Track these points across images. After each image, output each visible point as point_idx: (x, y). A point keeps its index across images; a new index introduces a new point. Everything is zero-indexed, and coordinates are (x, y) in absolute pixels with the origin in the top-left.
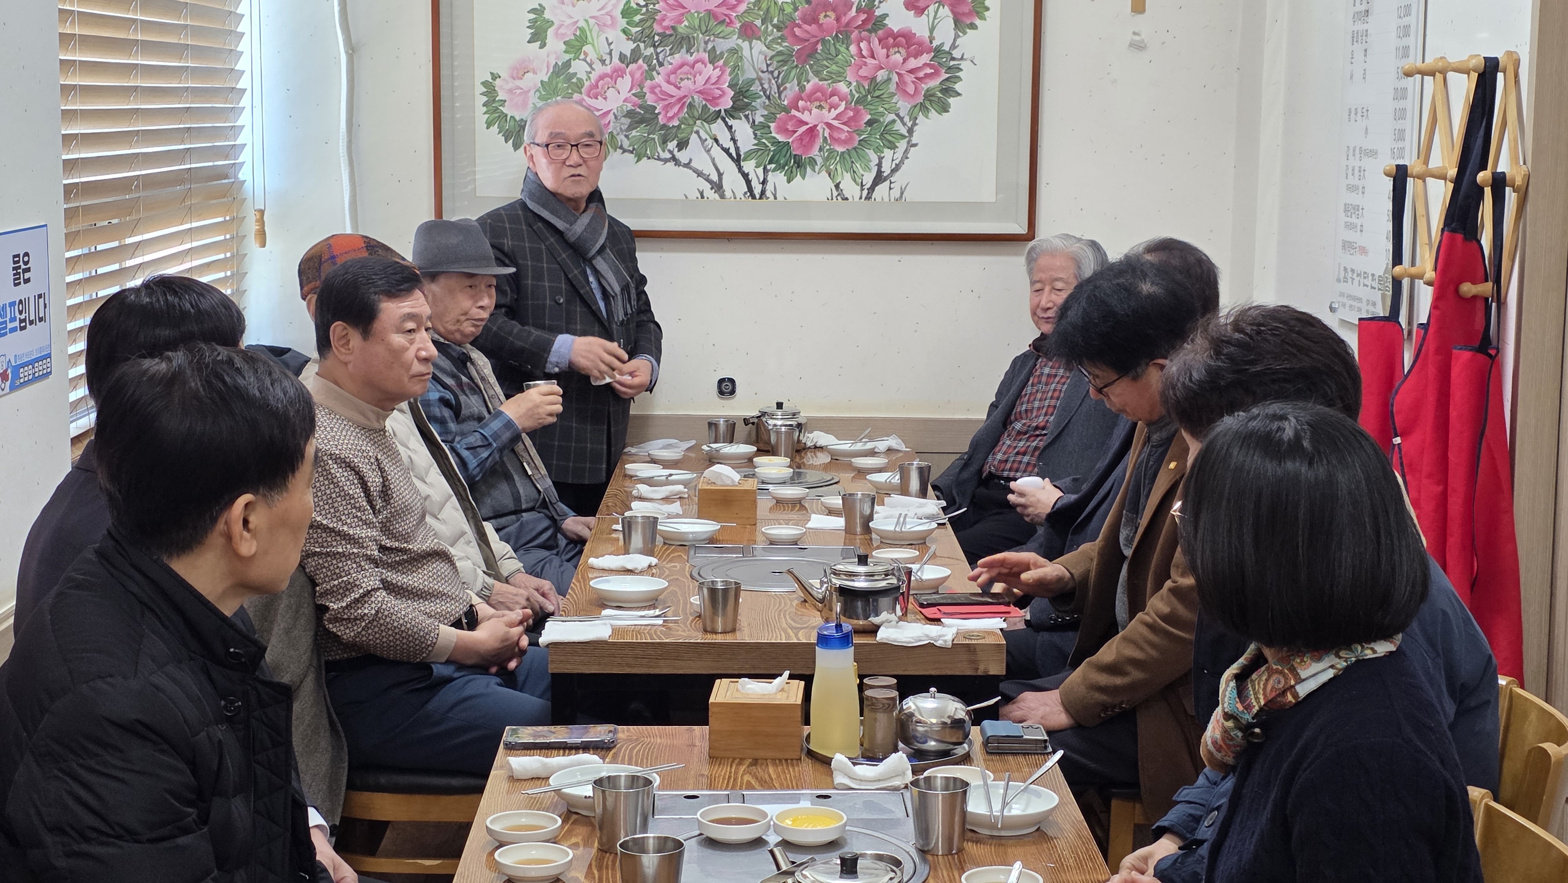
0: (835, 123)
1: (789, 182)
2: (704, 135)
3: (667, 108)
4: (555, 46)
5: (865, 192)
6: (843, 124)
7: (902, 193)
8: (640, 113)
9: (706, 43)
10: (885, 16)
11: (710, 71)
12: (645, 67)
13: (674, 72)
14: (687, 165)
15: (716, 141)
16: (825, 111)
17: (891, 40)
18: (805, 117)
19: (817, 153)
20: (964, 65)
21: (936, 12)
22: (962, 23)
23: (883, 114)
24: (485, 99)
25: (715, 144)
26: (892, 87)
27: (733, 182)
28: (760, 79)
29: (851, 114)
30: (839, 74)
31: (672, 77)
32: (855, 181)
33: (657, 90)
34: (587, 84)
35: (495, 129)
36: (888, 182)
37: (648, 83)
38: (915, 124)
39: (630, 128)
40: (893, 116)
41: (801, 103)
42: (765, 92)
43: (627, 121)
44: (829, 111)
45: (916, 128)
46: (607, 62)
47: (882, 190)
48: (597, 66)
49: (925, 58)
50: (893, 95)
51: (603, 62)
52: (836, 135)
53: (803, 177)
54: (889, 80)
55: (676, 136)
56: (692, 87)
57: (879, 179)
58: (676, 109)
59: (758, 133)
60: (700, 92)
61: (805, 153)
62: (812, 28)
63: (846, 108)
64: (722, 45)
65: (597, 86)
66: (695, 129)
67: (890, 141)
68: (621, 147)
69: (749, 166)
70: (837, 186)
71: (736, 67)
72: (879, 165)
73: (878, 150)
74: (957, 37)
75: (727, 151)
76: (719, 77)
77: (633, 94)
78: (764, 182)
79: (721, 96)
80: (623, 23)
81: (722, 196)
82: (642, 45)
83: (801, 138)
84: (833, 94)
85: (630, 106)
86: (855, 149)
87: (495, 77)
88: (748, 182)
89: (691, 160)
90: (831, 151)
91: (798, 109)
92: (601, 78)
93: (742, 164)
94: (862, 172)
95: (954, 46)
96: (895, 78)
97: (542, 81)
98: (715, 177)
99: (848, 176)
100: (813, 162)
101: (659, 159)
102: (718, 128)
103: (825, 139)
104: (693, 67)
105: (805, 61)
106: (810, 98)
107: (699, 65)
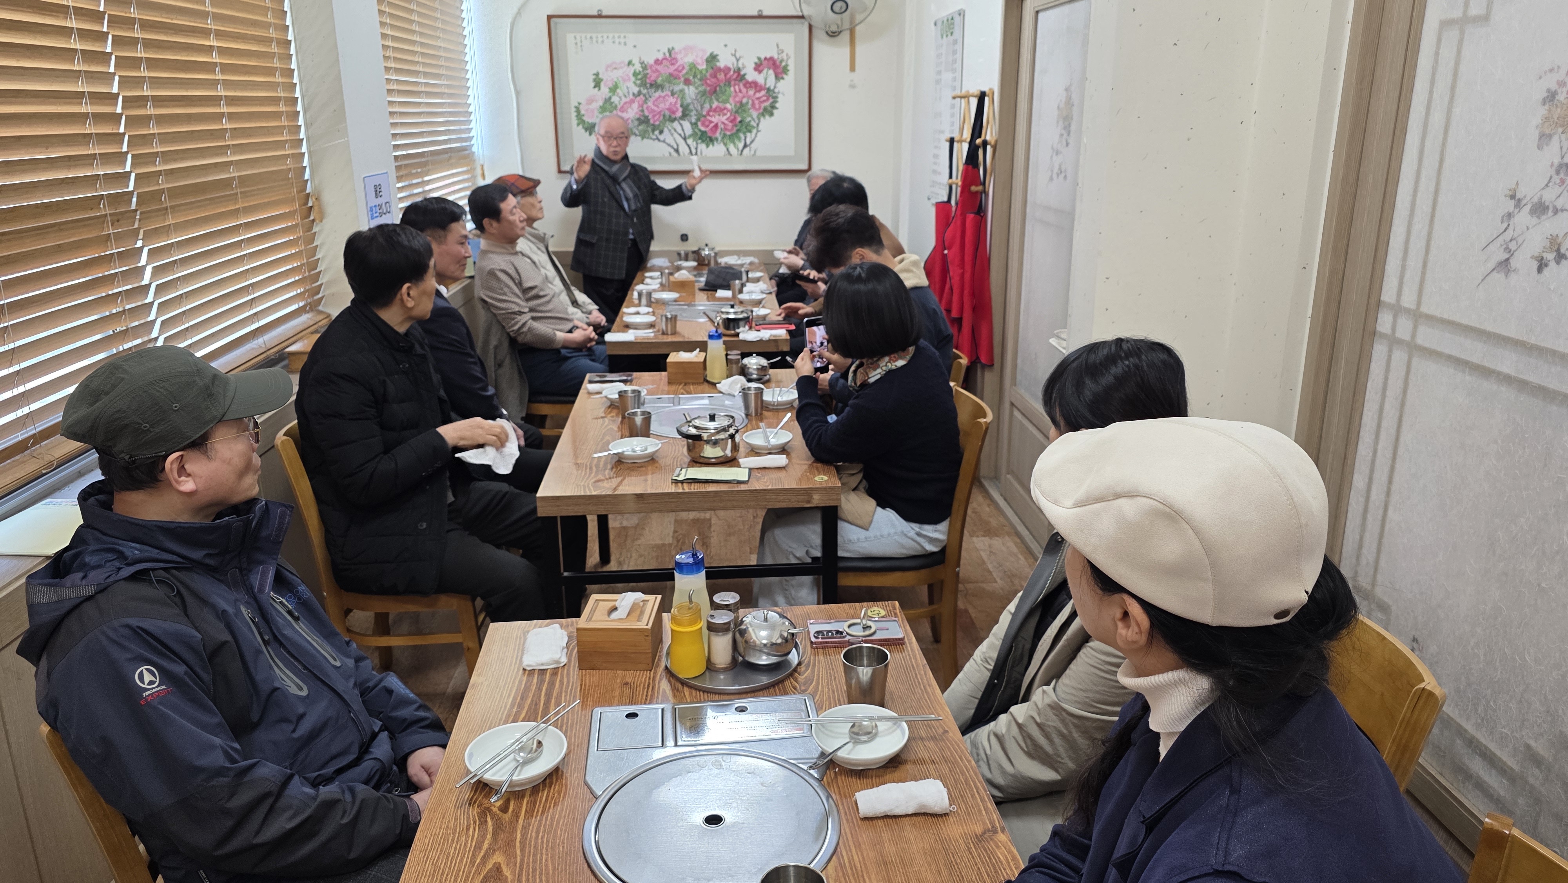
0: (726, 122)
1: (707, 147)
2: (670, 128)
4: (605, 90)
5: (740, 152)
6: (729, 122)
7: (755, 152)
8: (642, 119)
9: (669, 87)
10: (745, 74)
11: (672, 100)
12: (644, 98)
13: (656, 100)
14: (664, 141)
15: (676, 130)
16: (721, 117)
17: (748, 85)
18: (713, 119)
19: (718, 135)
20: (780, 96)
21: (767, 72)
22: (778, 77)
23: (746, 118)
24: (576, 113)
25: (675, 132)
26: (749, 106)
27: (684, 149)
28: (693, 103)
29: (732, 118)
30: (727, 100)
31: (656, 103)
32: (735, 146)
33: (649, 109)
35: (581, 126)
36: (749, 147)
37: (645, 105)
38: (759, 122)
39: (639, 125)
40: (750, 119)
41: (711, 113)
42: (695, 108)
43: (637, 122)
44: (723, 117)
45: (760, 124)
46: (627, 96)
47: (746, 150)
48: (623, 98)
49: (763, 93)
50: (749, 109)
51: (625, 96)
52: (726, 127)
53: (713, 145)
54: (747, 103)
55: (658, 129)
56: (664, 107)
57: (745, 146)
58: (657, 117)
59: (693, 126)
60: (668, 109)
61: (714, 135)
62: (714, 80)
63: (730, 115)
64: (677, 88)
65: (623, 107)
66: (666, 125)
67: (749, 130)
69: (690, 141)
70: (728, 150)
71: (683, 98)
72: (745, 140)
73: (745, 134)
74: (776, 83)
75: (680, 135)
76: (676, 102)
77: (639, 111)
78: (696, 148)
79: (676, 111)
80: (633, 79)
81: (679, 155)
82: (642, 89)
83: (711, 129)
84: (724, 109)
85: (638, 116)
86: (734, 133)
87: (579, 104)
88: (690, 148)
89: (665, 139)
90: (724, 134)
91: (710, 116)
92: (625, 103)
93: (687, 140)
94: (738, 143)
95: (775, 87)
96: (751, 102)
97: (600, 106)
98: (675, 147)
99: (732, 145)
100: (717, 139)
101: (651, 139)
102: (676, 124)
103: (722, 129)
104: (664, 98)
105: (712, 95)
106: (715, 110)
107: (667, 98)
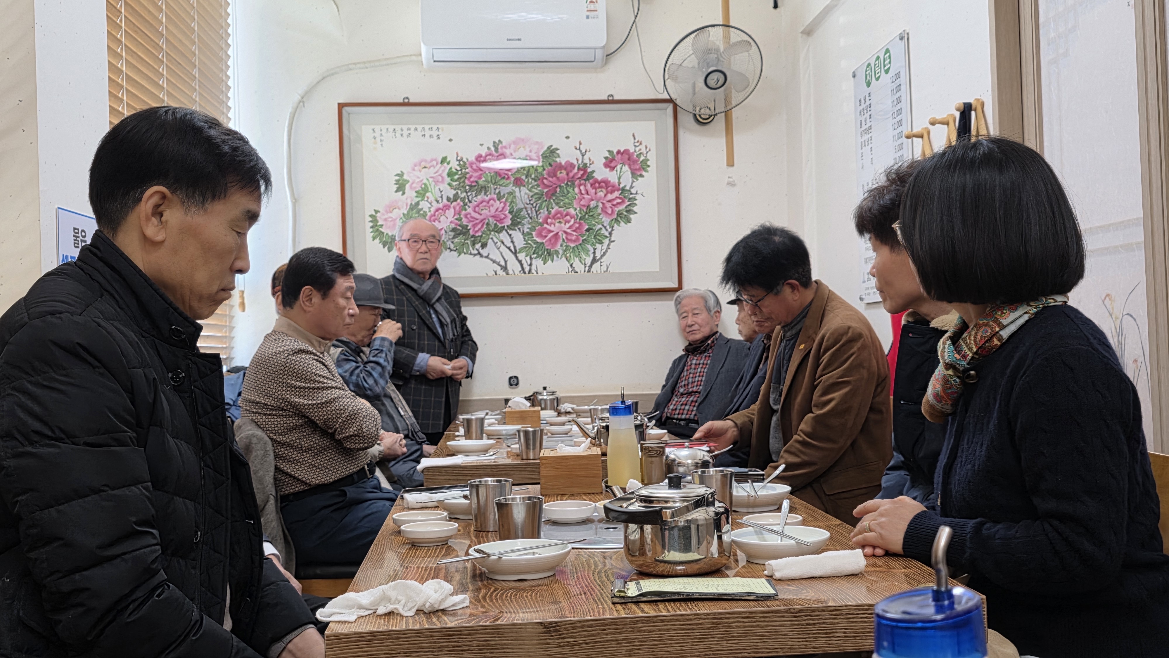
0: (569, 231)
1: (544, 264)
2: (495, 240)
3: (474, 226)
4: (410, 195)
5: (587, 268)
6: (574, 231)
7: (607, 268)
8: (459, 229)
9: (495, 189)
10: (593, 172)
11: (498, 205)
12: (462, 204)
13: (478, 206)
14: (487, 257)
15: (503, 243)
16: (563, 225)
17: (597, 185)
18: (552, 228)
19: (559, 247)
20: (637, 197)
21: (621, 169)
22: (636, 174)
23: (595, 225)
24: (371, 224)
25: (502, 245)
26: (599, 210)
27: (513, 265)
28: (526, 208)
29: (577, 225)
30: (569, 204)
31: (477, 209)
32: (581, 261)
33: (469, 216)
34: (429, 214)
35: (377, 241)
36: (599, 262)
37: (464, 212)
38: (613, 230)
39: (454, 238)
40: (600, 226)
41: (549, 221)
42: (528, 214)
43: (452, 234)
44: (565, 224)
45: (613, 232)
46: (440, 201)
47: (596, 266)
48: (434, 204)
49: (616, 194)
50: (600, 214)
51: (438, 202)
52: (569, 237)
53: (552, 261)
54: (597, 206)
55: (480, 241)
56: (489, 214)
57: (594, 260)
58: (480, 226)
59: (526, 238)
60: (493, 216)
61: (553, 248)
62: (554, 180)
63: (575, 223)
64: (504, 190)
65: (435, 215)
66: (491, 236)
67: (599, 240)
68: (449, 248)
69: (521, 256)
70: (571, 265)
71: (512, 202)
72: (594, 253)
73: (593, 245)
74: (633, 182)
75: (509, 248)
76: (503, 208)
77: (456, 219)
78: (530, 265)
79: (504, 218)
80: (448, 180)
81: (507, 274)
82: (459, 192)
83: (550, 240)
84: (567, 214)
85: (453, 226)
86: (580, 244)
87: (377, 212)
88: (522, 265)
89: (489, 254)
90: (567, 246)
91: (547, 223)
92: (437, 210)
93: (518, 255)
94: (584, 257)
95: (631, 187)
96: (601, 205)
97: (404, 214)
98: (503, 263)
99: (577, 260)
100: (557, 252)
101: (471, 254)
102: (503, 236)
103: (563, 240)
104: (488, 202)
105: (550, 198)
106: (554, 218)
107: (492, 202)
